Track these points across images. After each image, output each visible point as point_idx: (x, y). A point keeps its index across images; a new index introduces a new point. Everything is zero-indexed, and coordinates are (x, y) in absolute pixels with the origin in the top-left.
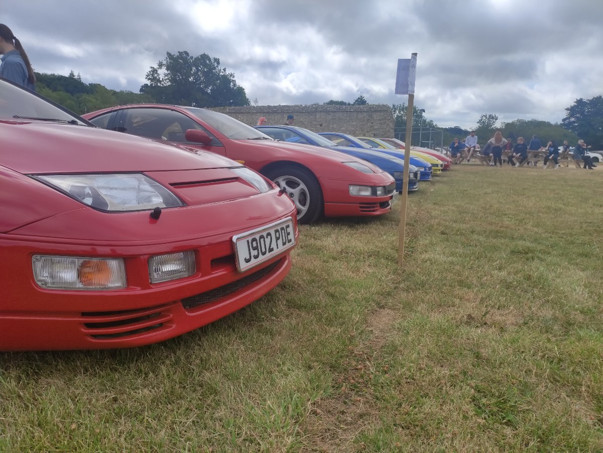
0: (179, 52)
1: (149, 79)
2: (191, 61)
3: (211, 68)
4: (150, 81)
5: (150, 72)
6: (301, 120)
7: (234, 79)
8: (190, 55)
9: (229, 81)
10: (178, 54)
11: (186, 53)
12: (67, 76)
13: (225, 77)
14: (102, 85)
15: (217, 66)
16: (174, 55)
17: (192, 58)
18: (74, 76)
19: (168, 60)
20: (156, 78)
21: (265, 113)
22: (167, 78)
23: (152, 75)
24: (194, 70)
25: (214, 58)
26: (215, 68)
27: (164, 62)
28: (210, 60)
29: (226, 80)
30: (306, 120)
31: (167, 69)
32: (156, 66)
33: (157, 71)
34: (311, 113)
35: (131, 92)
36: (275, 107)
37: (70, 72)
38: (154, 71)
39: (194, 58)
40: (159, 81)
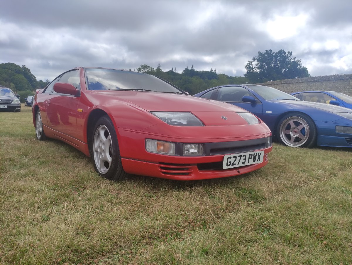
0: (266, 50)
1: (246, 68)
2: (273, 55)
3: (285, 58)
4: (247, 69)
5: (247, 64)
6: (337, 85)
7: (300, 63)
8: (273, 52)
9: (297, 65)
10: (266, 52)
11: (271, 51)
12: (209, 71)
13: (294, 62)
14: (226, 74)
15: (290, 56)
16: (263, 53)
17: (274, 53)
18: (212, 71)
19: (259, 56)
20: (251, 67)
21: (309, 82)
22: (257, 66)
23: (249, 65)
24: (275, 60)
25: (288, 52)
26: (288, 58)
27: (257, 58)
28: (285, 53)
29: (295, 64)
30: (341, 85)
31: (258, 61)
32: (251, 60)
33: (251, 63)
34: (346, 80)
35: (241, 77)
36: (316, 77)
37: (211, 69)
38: (250, 63)
39: (275, 53)
40: (252, 69)
